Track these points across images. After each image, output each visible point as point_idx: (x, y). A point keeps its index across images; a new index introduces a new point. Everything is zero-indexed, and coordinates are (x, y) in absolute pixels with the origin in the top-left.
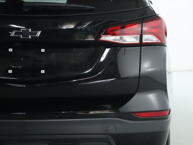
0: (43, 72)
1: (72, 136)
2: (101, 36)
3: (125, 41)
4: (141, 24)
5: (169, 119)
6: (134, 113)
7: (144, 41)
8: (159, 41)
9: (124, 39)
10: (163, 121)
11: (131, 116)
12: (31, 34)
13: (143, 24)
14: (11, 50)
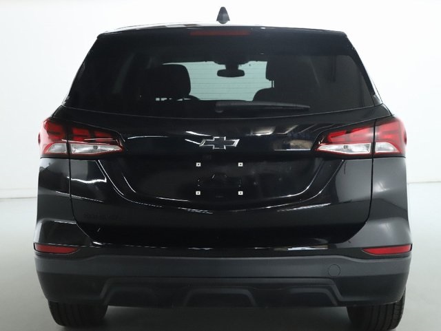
0: (240, 193)
1: (281, 280)
2: (319, 146)
3: (351, 151)
4: (373, 128)
5: (409, 258)
6: (364, 248)
7: (377, 151)
8: (397, 151)
9: (349, 148)
10: (404, 259)
11: (360, 253)
12: (225, 143)
13: (376, 127)
14: (199, 165)
